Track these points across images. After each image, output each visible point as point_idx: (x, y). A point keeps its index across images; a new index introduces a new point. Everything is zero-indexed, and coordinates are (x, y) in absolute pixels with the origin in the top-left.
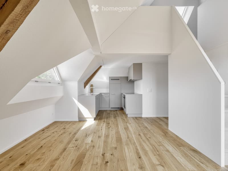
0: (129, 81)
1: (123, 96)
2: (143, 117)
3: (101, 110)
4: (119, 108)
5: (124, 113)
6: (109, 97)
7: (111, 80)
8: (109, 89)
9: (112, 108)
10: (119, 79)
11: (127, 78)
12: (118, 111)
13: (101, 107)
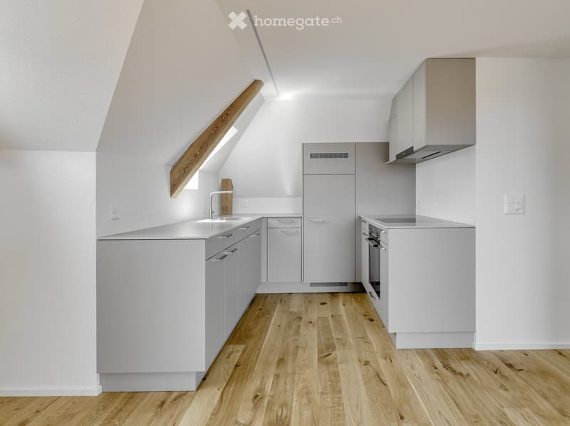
0: (392, 158)
1: (366, 229)
2: (477, 349)
3: (266, 296)
4: (345, 284)
5: (373, 319)
6: (302, 235)
7: (312, 156)
8: (300, 199)
9: (312, 285)
10: (346, 155)
11: (385, 147)
12: (341, 299)
13: (263, 280)
